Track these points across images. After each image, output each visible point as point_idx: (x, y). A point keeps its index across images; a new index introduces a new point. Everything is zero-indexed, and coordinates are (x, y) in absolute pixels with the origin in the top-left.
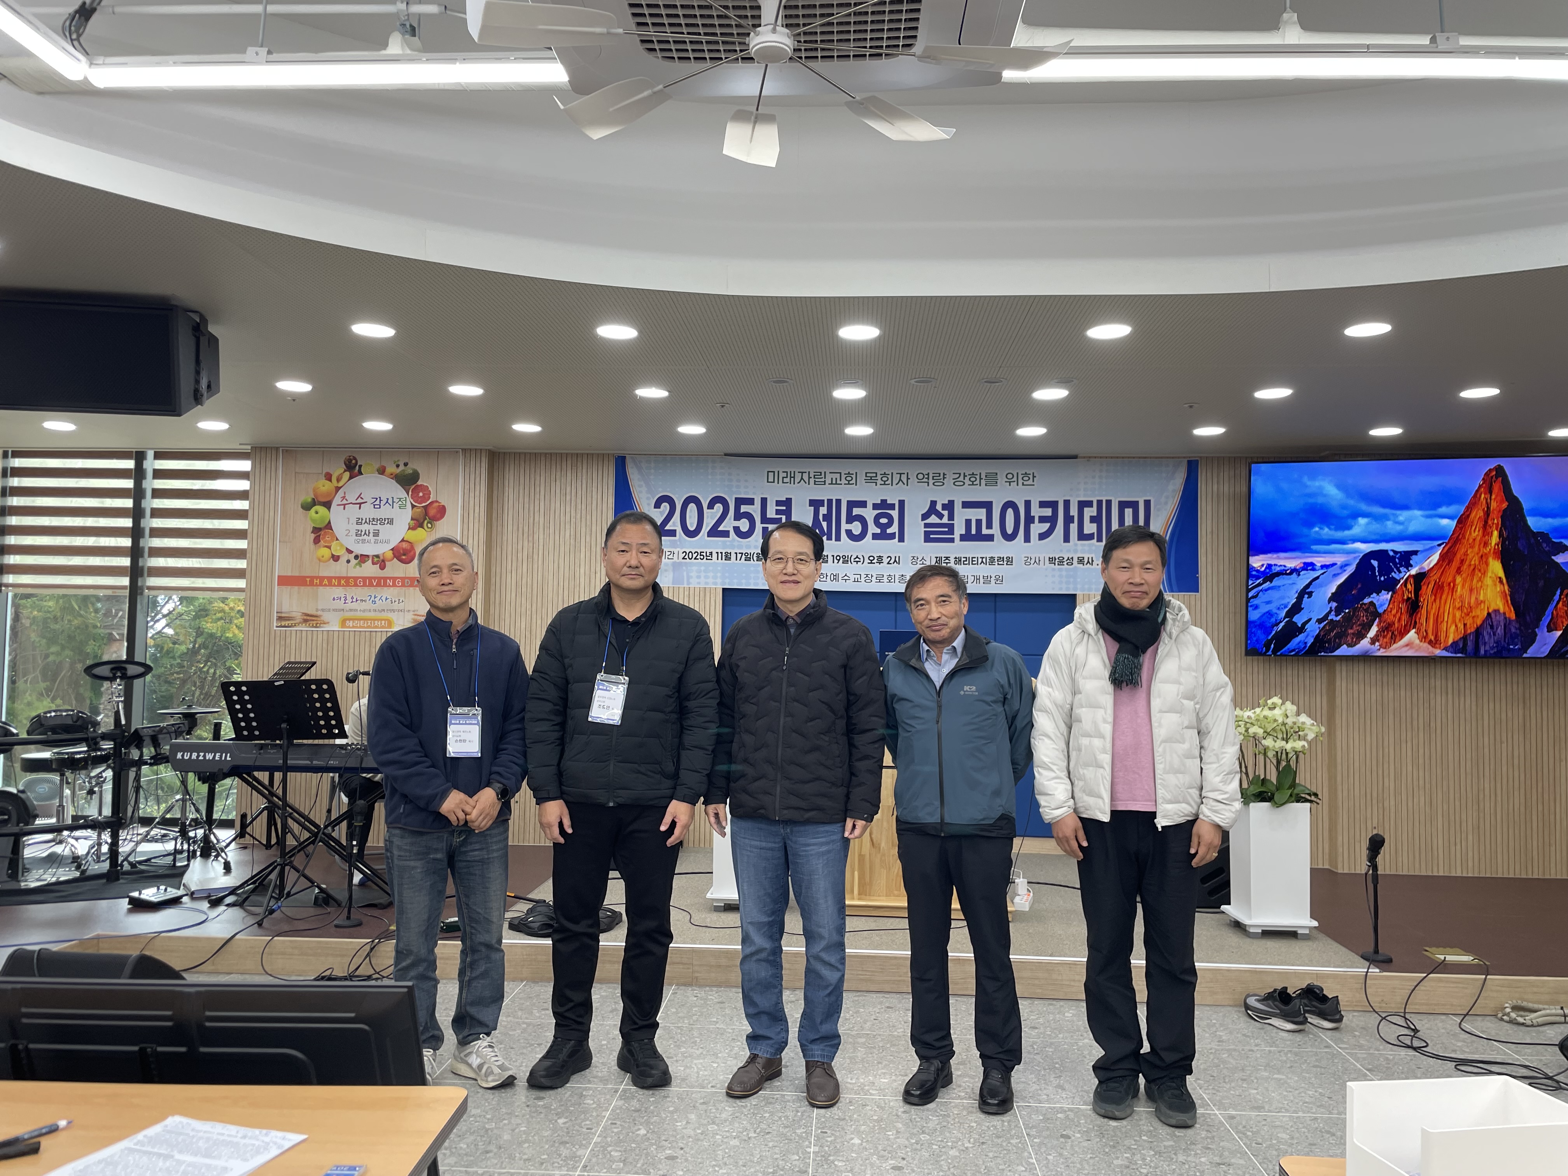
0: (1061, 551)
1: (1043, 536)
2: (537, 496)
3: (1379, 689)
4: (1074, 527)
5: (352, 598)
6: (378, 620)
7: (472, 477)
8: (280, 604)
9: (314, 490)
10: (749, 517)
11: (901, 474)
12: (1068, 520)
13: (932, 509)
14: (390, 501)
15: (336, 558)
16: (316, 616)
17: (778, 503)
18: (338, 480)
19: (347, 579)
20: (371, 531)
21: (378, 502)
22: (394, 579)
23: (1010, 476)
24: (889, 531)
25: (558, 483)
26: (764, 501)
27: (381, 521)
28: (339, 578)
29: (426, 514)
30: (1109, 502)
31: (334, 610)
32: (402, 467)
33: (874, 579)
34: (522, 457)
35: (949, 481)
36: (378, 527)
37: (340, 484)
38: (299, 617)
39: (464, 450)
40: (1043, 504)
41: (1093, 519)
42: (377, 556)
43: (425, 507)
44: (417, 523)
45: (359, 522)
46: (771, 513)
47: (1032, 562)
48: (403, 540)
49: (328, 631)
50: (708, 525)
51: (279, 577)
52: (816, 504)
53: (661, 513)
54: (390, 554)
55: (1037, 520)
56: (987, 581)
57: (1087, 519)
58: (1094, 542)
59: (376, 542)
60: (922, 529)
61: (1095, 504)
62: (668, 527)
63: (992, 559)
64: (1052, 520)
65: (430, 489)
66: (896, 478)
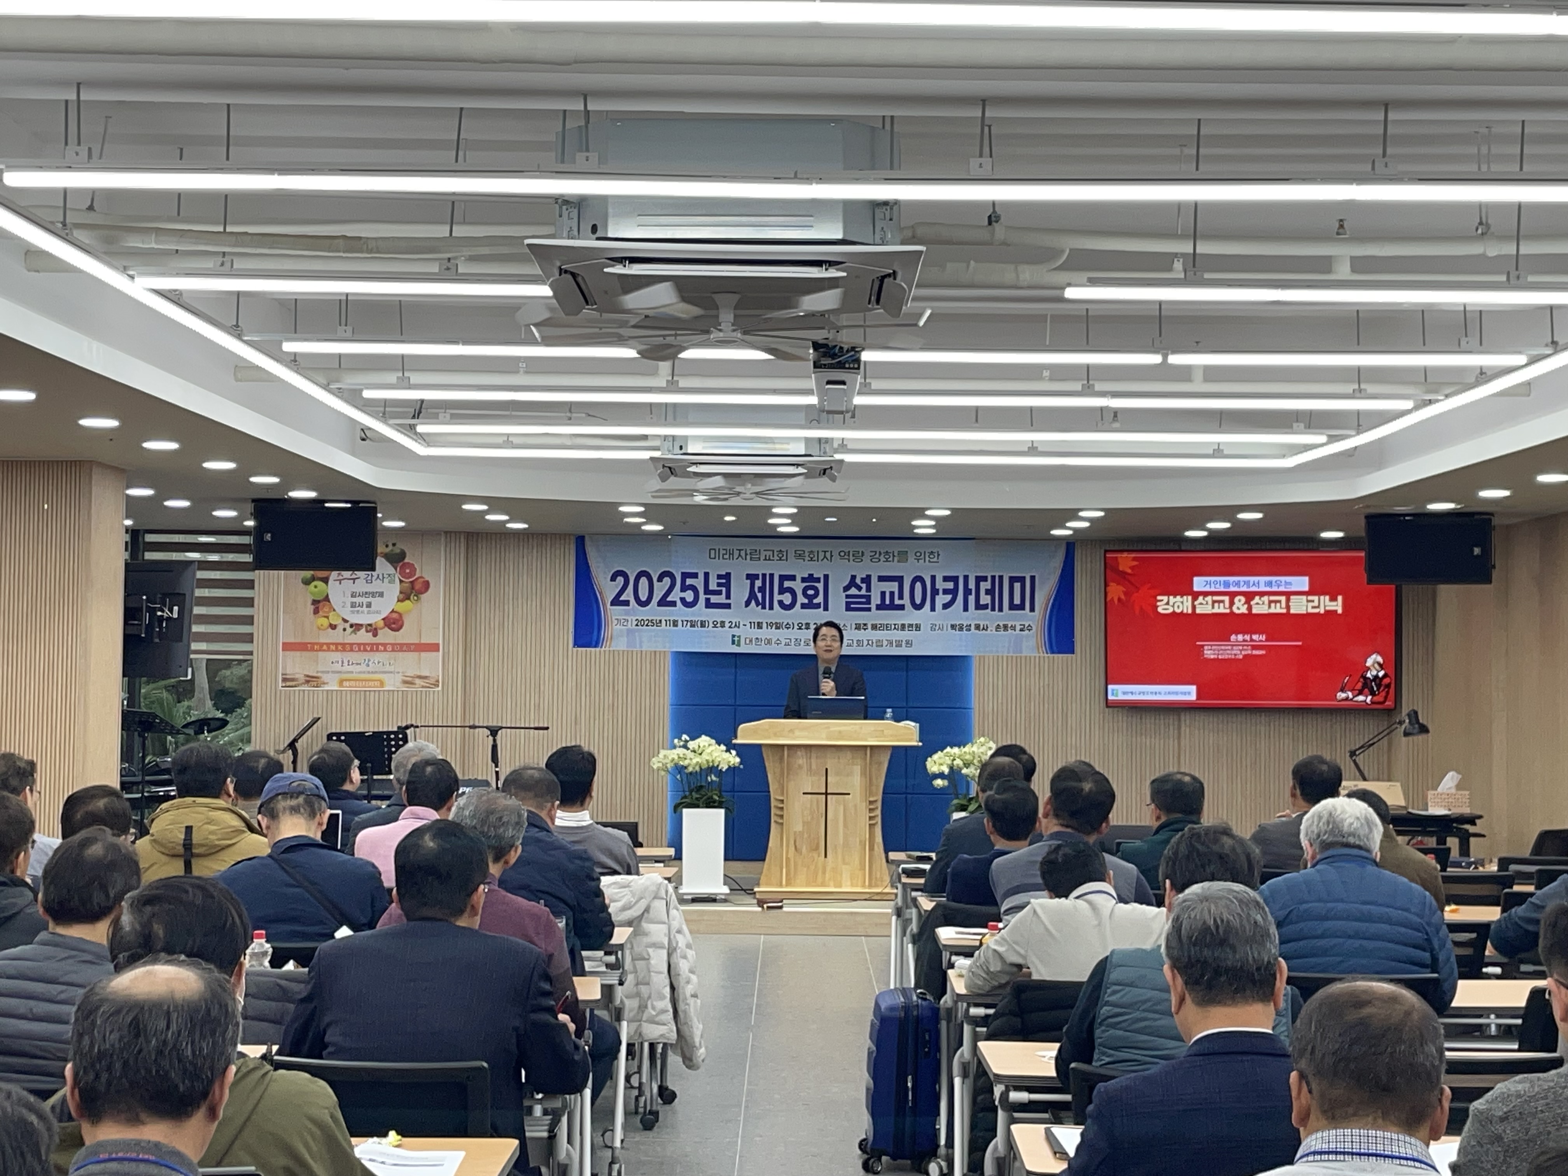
0: (961, 619)
1: (946, 606)
4: (972, 599)
5: (349, 662)
6: (371, 681)
7: (452, 555)
8: (284, 668)
10: (694, 588)
11: (825, 552)
13: (852, 583)
14: (381, 577)
15: (333, 627)
16: (317, 678)
19: (344, 645)
20: (364, 604)
21: (370, 578)
22: (385, 645)
25: (525, 559)
26: (707, 575)
27: (373, 595)
29: (413, 588)
30: (1001, 577)
31: (333, 672)
32: (391, 547)
33: (802, 643)
34: (494, 537)
35: (867, 558)
36: (370, 600)
38: (302, 678)
39: (446, 533)
40: (946, 579)
41: (987, 592)
42: (370, 625)
43: (412, 582)
44: (405, 596)
46: (713, 586)
47: (937, 628)
48: (393, 611)
49: (328, 691)
50: (658, 595)
51: (284, 644)
52: (752, 577)
53: (617, 586)
54: (382, 624)
55: (941, 592)
56: (899, 645)
57: (982, 592)
58: (989, 611)
59: (369, 613)
60: (844, 600)
61: (989, 579)
62: (622, 598)
63: (903, 626)
64: (954, 592)
65: (416, 566)
66: (822, 555)
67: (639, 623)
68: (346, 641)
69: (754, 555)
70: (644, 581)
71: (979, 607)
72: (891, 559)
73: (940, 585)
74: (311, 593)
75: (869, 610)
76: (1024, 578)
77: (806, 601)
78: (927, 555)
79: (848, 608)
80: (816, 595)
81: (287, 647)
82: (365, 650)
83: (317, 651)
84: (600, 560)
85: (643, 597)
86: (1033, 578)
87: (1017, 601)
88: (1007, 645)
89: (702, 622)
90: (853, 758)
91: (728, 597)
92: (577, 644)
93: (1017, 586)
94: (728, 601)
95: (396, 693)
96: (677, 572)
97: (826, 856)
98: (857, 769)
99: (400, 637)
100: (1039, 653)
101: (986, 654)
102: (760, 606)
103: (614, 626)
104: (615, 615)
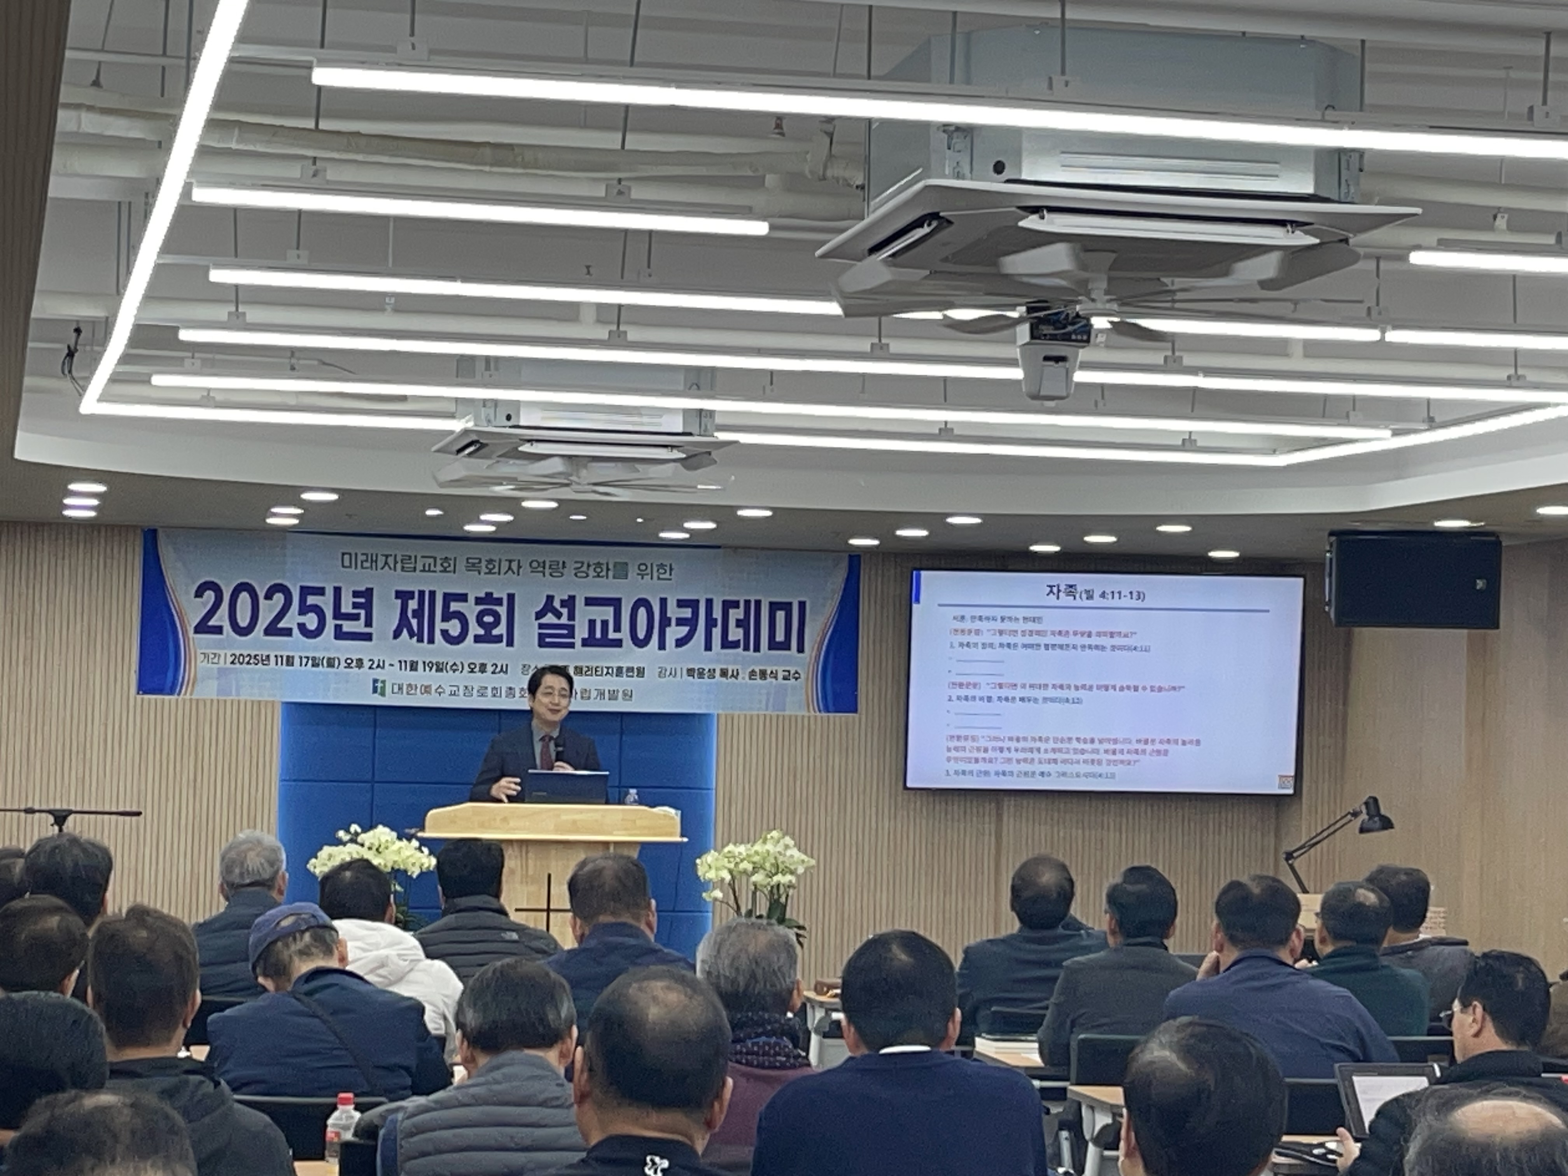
0: (702, 661)
1: (680, 643)
3: (1049, 827)
4: (717, 632)
10: (319, 612)
11: (510, 561)
12: (711, 623)
13: (548, 607)
17: (356, 594)
23: (643, 567)
24: (495, 632)
25: (67, 562)
26: (337, 591)
30: (758, 603)
33: (475, 691)
35: (570, 571)
40: (681, 604)
41: (739, 623)
46: (346, 607)
47: (668, 673)
50: (265, 619)
52: (404, 596)
53: (204, 604)
55: (673, 622)
56: (613, 696)
57: (732, 623)
58: (740, 650)
60: (536, 631)
61: (742, 604)
62: (212, 623)
63: (620, 669)
64: (691, 623)
66: (505, 566)
67: (236, 659)
69: (407, 564)
70: (244, 597)
71: (726, 644)
72: (604, 573)
73: (673, 612)
75: (572, 646)
76: (790, 604)
77: (481, 632)
78: (655, 569)
79: (542, 644)
80: (497, 622)
84: (179, 565)
85: (243, 621)
86: (802, 605)
87: (780, 637)
88: (764, 699)
89: (329, 659)
91: (369, 623)
92: (144, 687)
93: (780, 615)
94: (367, 630)
96: (295, 585)
100: (809, 711)
101: (737, 713)
102: (415, 638)
103: (198, 662)
104: (201, 649)
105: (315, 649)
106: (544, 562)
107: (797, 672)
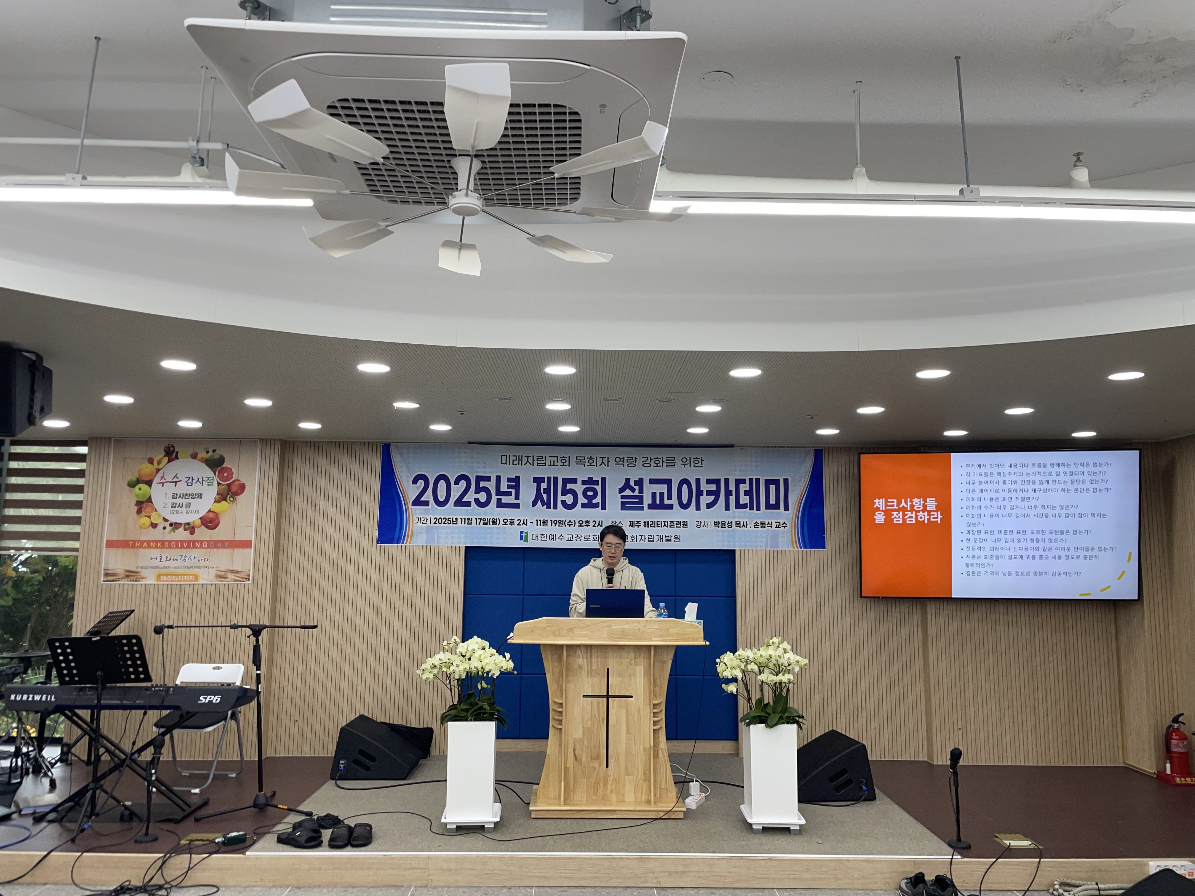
0: (723, 517)
1: (710, 506)
2: (319, 475)
3: (959, 622)
4: (732, 499)
5: (167, 557)
6: (187, 575)
7: (267, 460)
8: (107, 563)
9: (139, 471)
10: (487, 490)
11: (603, 458)
12: (728, 493)
13: (627, 485)
14: (201, 480)
15: (154, 526)
16: (136, 572)
17: (509, 480)
18: (159, 463)
19: (163, 542)
20: (184, 504)
21: (190, 481)
22: (201, 542)
23: (684, 460)
24: (594, 501)
25: (336, 465)
26: (498, 478)
27: (193, 496)
28: (157, 542)
29: (229, 490)
30: (758, 480)
31: (151, 567)
32: (211, 453)
33: (583, 538)
34: (308, 445)
35: (639, 463)
36: (190, 500)
37: (160, 466)
38: (121, 572)
39: (262, 440)
40: (709, 481)
41: (746, 493)
42: (188, 524)
43: (228, 485)
44: (222, 497)
45: (174, 496)
46: (504, 488)
47: (702, 525)
48: (210, 511)
49: (146, 584)
50: (454, 497)
51: (107, 541)
52: (538, 481)
53: (418, 488)
54: (199, 522)
55: (705, 493)
56: (668, 540)
57: (742, 493)
58: (747, 510)
59: (187, 513)
60: (620, 500)
61: (747, 482)
62: (422, 499)
63: (672, 523)
64: (716, 493)
65: (233, 470)
66: (600, 461)
67: (437, 521)
68: (165, 539)
69: (540, 461)
70: (442, 484)
71: (739, 506)
72: (660, 464)
73: (704, 487)
74: (137, 496)
75: (642, 509)
76: (779, 480)
77: (586, 501)
78: (692, 460)
79: (623, 507)
80: (595, 496)
81: (111, 544)
82: (182, 547)
83: (137, 547)
84: (403, 465)
85: (442, 497)
86: (786, 481)
87: (773, 501)
88: (764, 539)
89: (493, 520)
90: (635, 658)
92: (381, 540)
93: (772, 488)
94: (517, 502)
95: (209, 586)
96: (472, 475)
97: (607, 766)
98: (640, 670)
99: (216, 534)
100: (794, 548)
101: (747, 549)
102: (545, 506)
103: (414, 524)
104: (416, 514)
105: (486, 514)
106: (624, 458)
107: (784, 523)
